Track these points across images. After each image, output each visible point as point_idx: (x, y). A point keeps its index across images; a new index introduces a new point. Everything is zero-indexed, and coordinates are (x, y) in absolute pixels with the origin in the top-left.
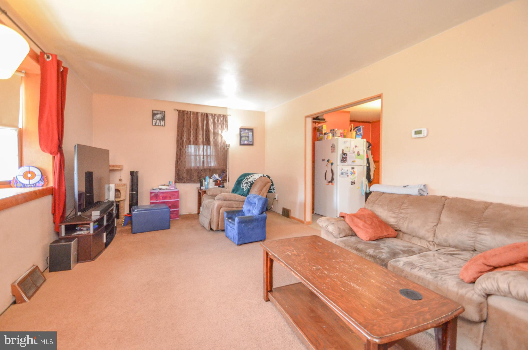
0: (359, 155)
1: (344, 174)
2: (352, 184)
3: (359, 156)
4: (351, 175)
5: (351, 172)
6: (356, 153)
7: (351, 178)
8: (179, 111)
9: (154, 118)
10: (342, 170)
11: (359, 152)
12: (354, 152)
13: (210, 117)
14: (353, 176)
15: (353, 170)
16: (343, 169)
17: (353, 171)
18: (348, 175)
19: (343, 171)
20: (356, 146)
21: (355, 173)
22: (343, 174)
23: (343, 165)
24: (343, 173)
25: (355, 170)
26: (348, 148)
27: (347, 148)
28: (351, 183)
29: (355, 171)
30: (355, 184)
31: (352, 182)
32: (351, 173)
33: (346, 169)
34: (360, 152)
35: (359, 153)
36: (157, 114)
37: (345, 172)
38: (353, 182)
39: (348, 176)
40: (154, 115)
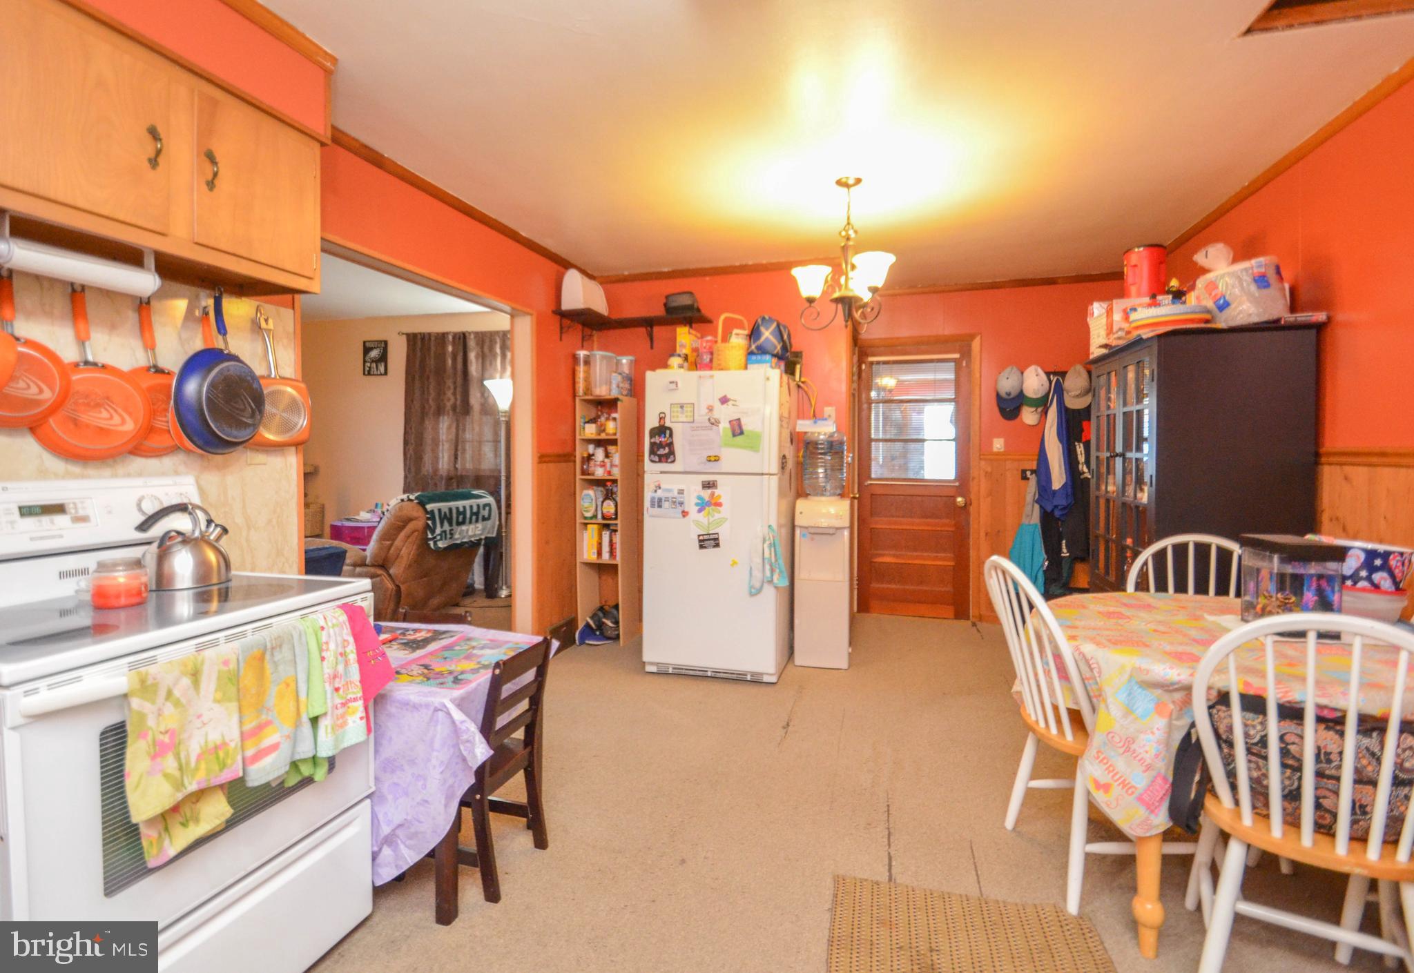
0: (742, 433)
1: (666, 504)
2: (702, 547)
3: (739, 438)
4: (700, 511)
5: (699, 498)
6: (724, 426)
7: (698, 523)
8: (408, 335)
9: (367, 359)
10: (659, 491)
11: (739, 420)
12: (714, 423)
13: (472, 343)
14: (709, 513)
15: (709, 491)
16: (663, 486)
17: (713, 494)
18: (686, 510)
19: (660, 493)
20: (724, 400)
21: (719, 505)
22: (660, 506)
23: (662, 473)
24: (660, 500)
25: (717, 492)
26: (688, 409)
27: (682, 407)
28: (700, 541)
29: (719, 497)
30: (717, 545)
31: (701, 538)
32: (697, 504)
33: (675, 488)
34: (743, 422)
35: (740, 426)
36: (371, 349)
37: (667, 499)
38: (706, 537)
39: (685, 514)
40: (367, 350)
